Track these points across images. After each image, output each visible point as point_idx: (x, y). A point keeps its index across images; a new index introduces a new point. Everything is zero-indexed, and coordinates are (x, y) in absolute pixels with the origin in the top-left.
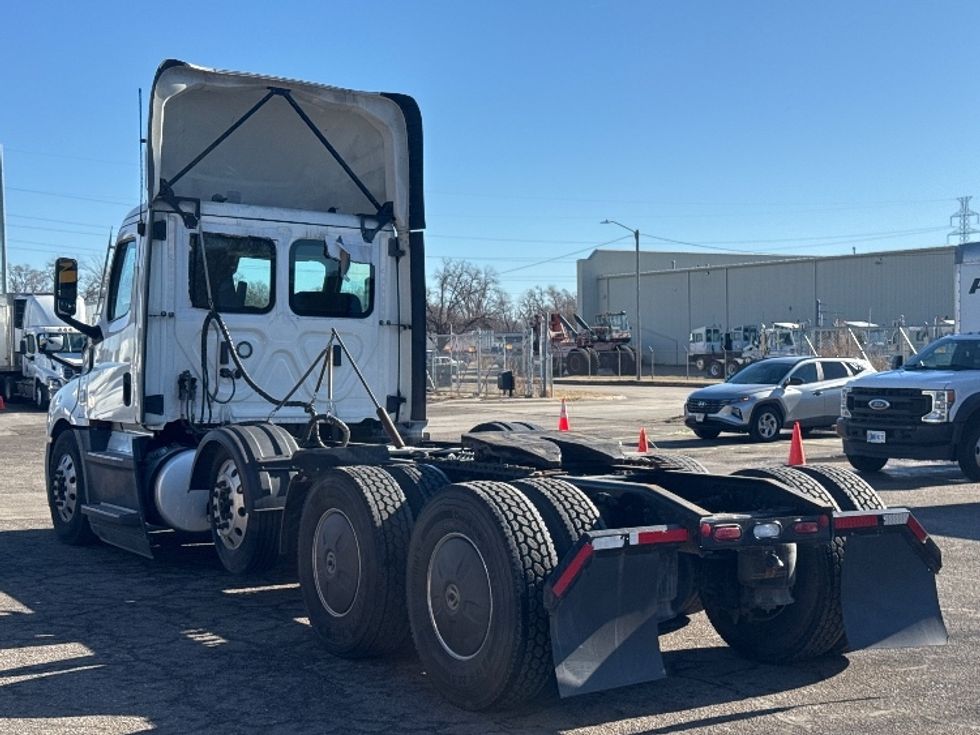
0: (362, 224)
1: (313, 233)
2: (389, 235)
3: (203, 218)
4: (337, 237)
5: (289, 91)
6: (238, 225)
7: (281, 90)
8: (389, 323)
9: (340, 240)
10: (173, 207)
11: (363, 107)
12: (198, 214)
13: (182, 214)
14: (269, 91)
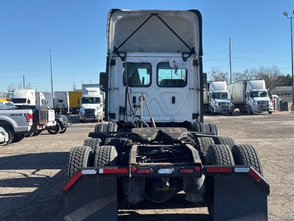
0: (183, 55)
1: (164, 60)
2: (193, 59)
3: (127, 58)
4: (173, 61)
5: (158, 14)
6: (138, 59)
7: (155, 14)
8: (193, 89)
9: (174, 62)
10: (118, 55)
11: (184, 16)
12: (126, 56)
13: (120, 57)
14: (151, 15)
